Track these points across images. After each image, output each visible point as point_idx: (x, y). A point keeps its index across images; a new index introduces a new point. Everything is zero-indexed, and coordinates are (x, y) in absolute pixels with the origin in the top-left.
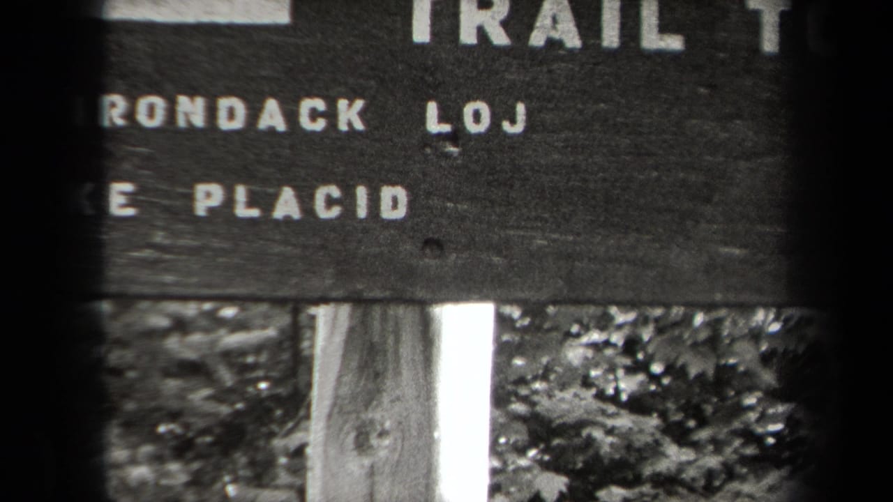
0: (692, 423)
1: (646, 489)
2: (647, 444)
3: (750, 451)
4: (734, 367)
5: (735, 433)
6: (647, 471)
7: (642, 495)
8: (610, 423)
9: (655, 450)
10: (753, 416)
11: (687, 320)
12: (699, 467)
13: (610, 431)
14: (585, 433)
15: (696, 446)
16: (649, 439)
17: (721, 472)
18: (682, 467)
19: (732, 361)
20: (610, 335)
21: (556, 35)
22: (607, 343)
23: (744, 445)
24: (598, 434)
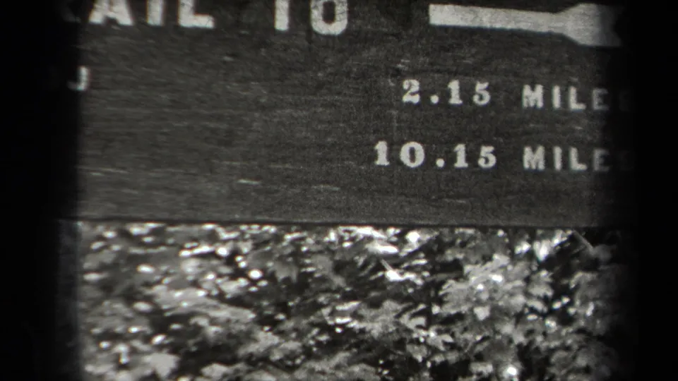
0: (281, 317)
1: (240, 366)
2: (241, 331)
3: (324, 338)
4: (311, 274)
5: (313, 325)
6: (242, 352)
7: (237, 371)
8: (214, 313)
9: (248, 337)
10: (326, 311)
11: (278, 238)
12: (283, 350)
13: (213, 322)
14: (193, 321)
15: (281, 334)
16: (243, 328)
17: (301, 354)
18: (269, 350)
19: (310, 269)
20: (217, 247)
21: (111, 15)
22: (213, 255)
23: (320, 333)
24: (203, 322)
